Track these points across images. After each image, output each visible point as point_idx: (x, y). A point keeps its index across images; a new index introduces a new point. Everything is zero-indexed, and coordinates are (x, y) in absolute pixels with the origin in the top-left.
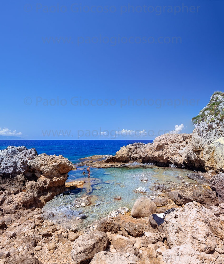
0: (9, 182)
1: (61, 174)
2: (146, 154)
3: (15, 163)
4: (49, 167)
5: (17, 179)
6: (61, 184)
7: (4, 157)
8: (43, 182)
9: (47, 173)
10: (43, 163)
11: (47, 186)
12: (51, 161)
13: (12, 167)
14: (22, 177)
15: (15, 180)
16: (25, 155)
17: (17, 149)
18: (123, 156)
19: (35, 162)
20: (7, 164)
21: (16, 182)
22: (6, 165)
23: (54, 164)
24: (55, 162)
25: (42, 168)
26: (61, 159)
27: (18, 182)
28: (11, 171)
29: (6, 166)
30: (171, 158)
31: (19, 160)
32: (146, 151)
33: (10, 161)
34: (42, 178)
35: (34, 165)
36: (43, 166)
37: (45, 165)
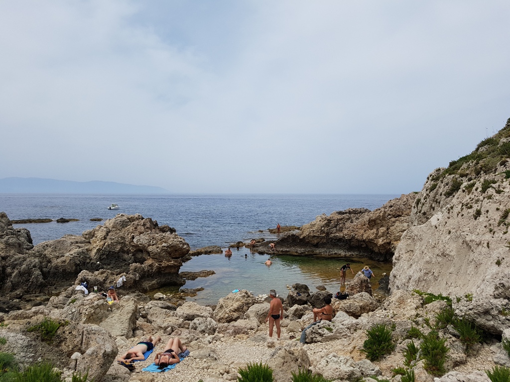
0: (114, 264)
1: (173, 258)
2: (352, 234)
3: (123, 238)
4: (157, 248)
5: (125, 260)
6: (173, 271)
7: (110, 229)
8: (149, 265)
9: (155, 255)
10: (151, 242)
11: (154, 270)
12: (160, 240)
13: (120, 243)
14: (131, 258)
15: (122, 262)
16: (136, 228)
17: (128, 219)
18: (312, 234)
19: (142, 240)
20: (113, 239)
21: (123, 264)
22: (112, 241)
23: (164, 244)
24: (165, 242)
25: (150, 249)
26: (173, 239)
27: (125, 264)
28: (118, 249)
29: (112, 243)
30: (392, 246)
31: (128, 235)
32: (355, 227)
33: (117, 235)
34: (149, 262)
35: (141, 244)
36: (151, 246)
37: (153, 245)
